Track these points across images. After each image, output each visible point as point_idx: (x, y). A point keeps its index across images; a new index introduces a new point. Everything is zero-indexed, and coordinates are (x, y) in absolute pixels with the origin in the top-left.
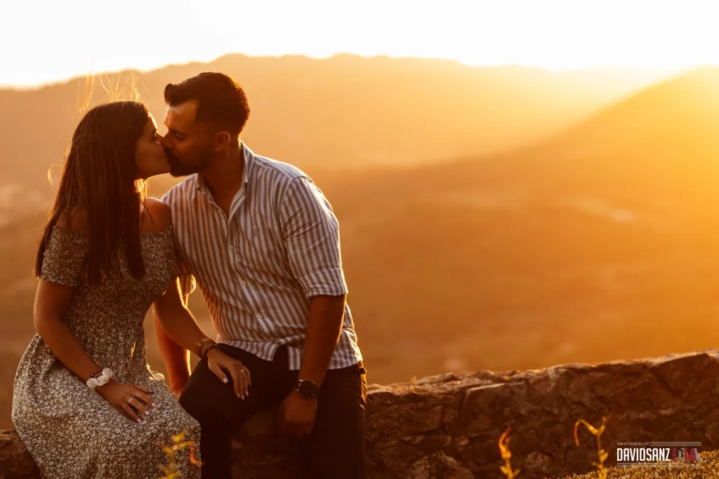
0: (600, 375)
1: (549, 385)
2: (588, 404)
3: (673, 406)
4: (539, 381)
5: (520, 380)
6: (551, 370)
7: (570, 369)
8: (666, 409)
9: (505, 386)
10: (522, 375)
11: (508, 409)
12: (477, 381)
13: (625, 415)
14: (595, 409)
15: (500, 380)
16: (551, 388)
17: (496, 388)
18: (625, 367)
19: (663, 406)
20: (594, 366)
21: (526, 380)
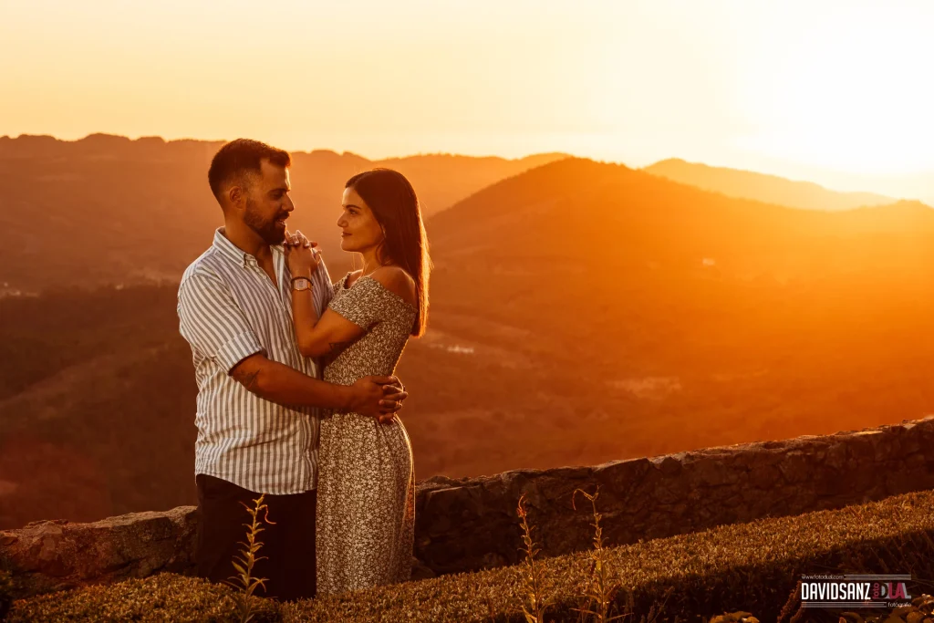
0: (549, 479)
1: (503, 489)
2: (538, 507)
3: (617, 509)
4: (492, 485)
5: (475, 484)
6: (504, 475)
7: (522, 473)
8: (610, 512)
9: (463, 489)
10: (477, 480)
11: (466, 511)
12: (435, 485)
13: (573, 517)
14: (545, 511)
15: (456, 484)
16: (506, 491)
17: (455, 491)
18: (572, 471)
19: (607, 509)
20: (543, 470)
21: (481, 484)
